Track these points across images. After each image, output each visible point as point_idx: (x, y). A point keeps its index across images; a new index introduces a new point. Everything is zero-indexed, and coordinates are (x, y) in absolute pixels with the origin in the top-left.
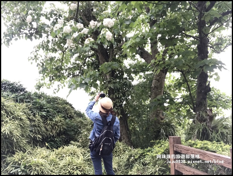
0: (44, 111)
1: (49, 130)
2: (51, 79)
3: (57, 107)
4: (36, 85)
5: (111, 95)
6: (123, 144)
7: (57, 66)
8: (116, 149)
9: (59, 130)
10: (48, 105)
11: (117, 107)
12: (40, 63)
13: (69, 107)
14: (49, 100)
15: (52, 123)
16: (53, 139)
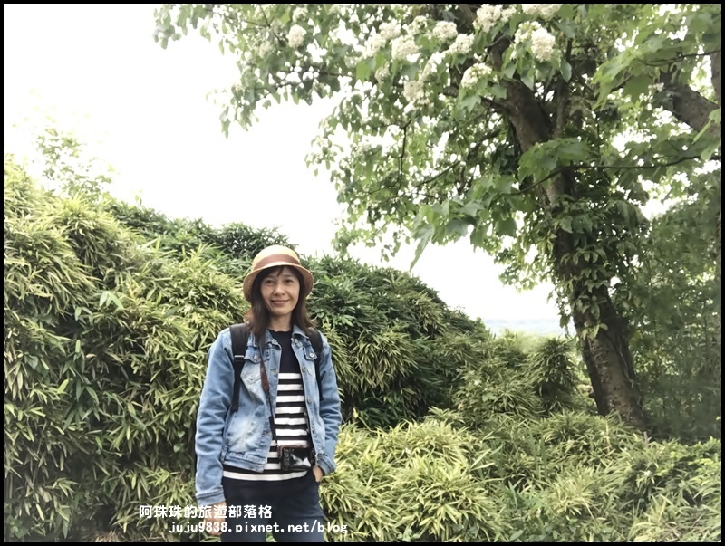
0: (348, 313)
1: (365, 370)
2: (373, 216)
3: (388, 300)
4: (334, 237)
5: (565, 256)
6: (611, 424)
7: (387, 174)
8: (587, 440)
9: (395, 372)
10: (360, 295)
11: (586, 297)
12: (339, 171)
13: (425, 299)
14: (365, 278)
15: (372, 348)
16: (379, 399)
